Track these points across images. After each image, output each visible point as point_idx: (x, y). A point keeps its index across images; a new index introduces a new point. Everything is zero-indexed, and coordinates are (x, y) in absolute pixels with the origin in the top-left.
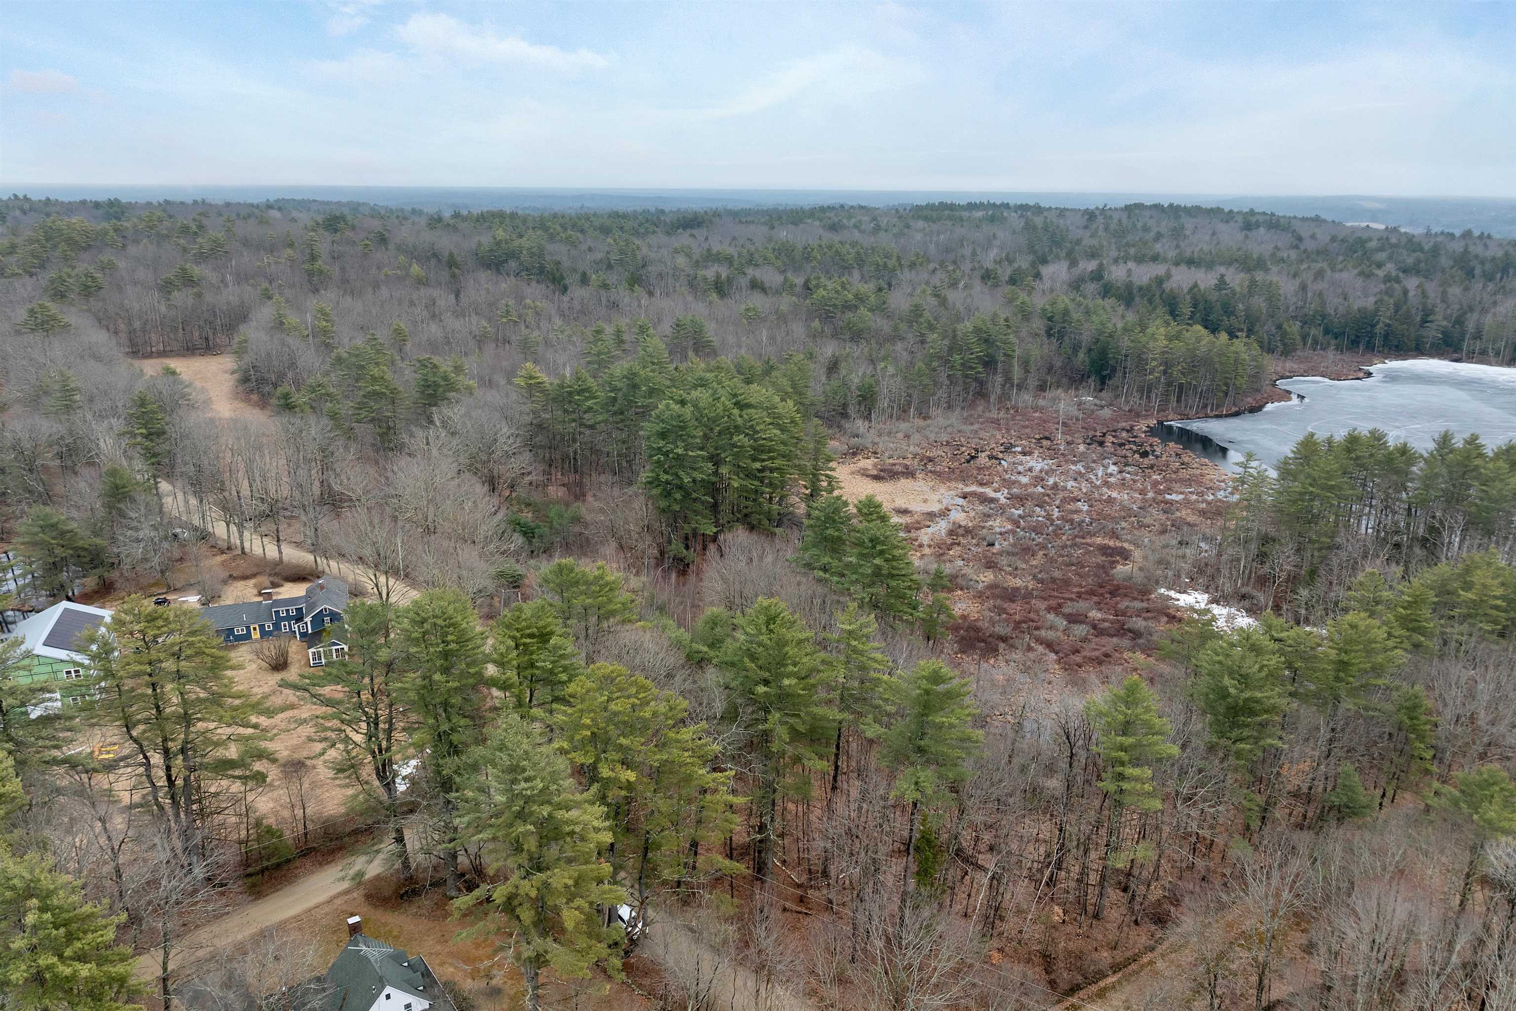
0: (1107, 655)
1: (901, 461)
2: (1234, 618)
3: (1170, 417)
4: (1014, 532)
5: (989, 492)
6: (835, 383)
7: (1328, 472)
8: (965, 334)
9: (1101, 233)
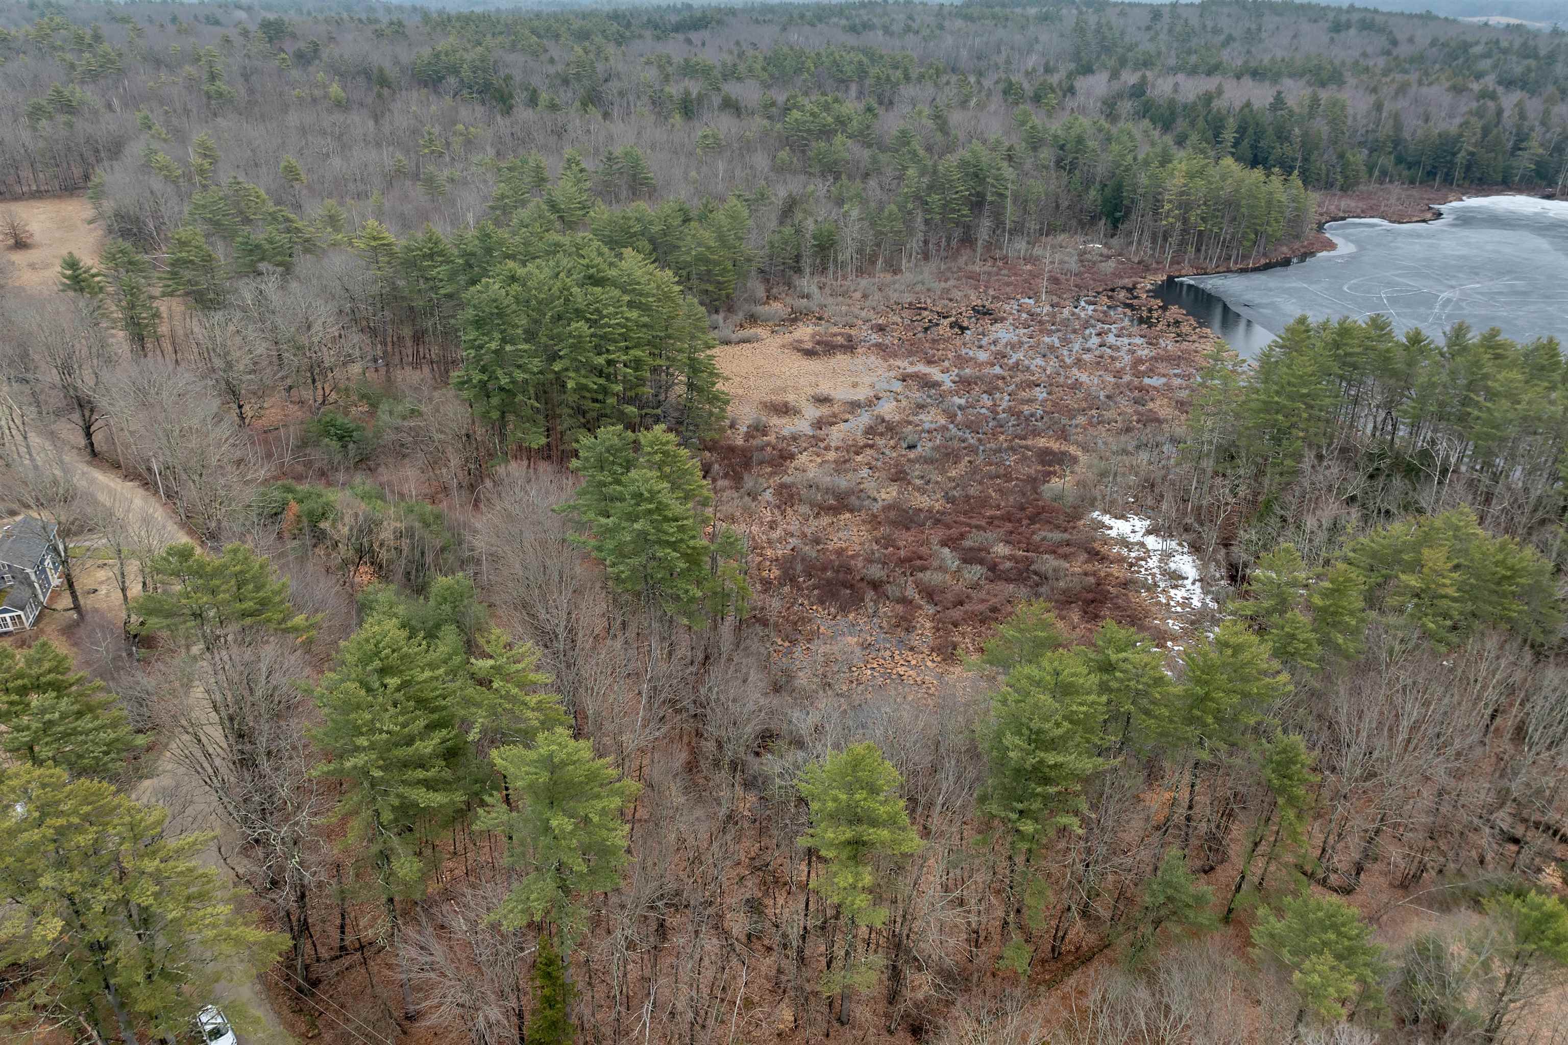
0: (994, 610)
1: (847, 330)
2: (1171, 555)
3: (1183, 272)
4: (945, 428)
5: (934, 373)
6: (788, 230)
7: (1301, 377)
8: (947, 169)
9: (1163, 36)
